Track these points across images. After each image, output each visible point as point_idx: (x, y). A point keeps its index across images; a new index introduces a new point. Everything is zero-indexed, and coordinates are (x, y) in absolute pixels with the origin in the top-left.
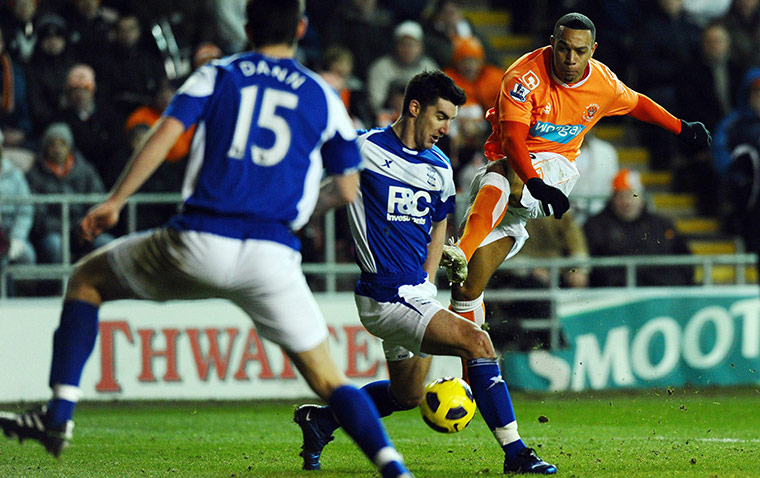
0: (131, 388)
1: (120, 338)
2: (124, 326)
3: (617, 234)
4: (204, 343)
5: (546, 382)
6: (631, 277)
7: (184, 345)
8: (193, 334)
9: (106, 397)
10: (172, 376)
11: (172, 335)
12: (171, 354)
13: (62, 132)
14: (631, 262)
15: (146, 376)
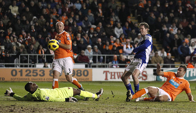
0: (109, 80)
1: (108, 73)
2: (108, 72)
3: (167, 60)
4: (119, 74)
5: (162, 80)
6: (170, 67)
7: (116, 74)
8: (117, 73)
9: (106, 81)
10: (114, 78)
11: (115, 73)
12: (114, 75)
13: (96, 47)
14: (170, 65)
15: (111, 78)
